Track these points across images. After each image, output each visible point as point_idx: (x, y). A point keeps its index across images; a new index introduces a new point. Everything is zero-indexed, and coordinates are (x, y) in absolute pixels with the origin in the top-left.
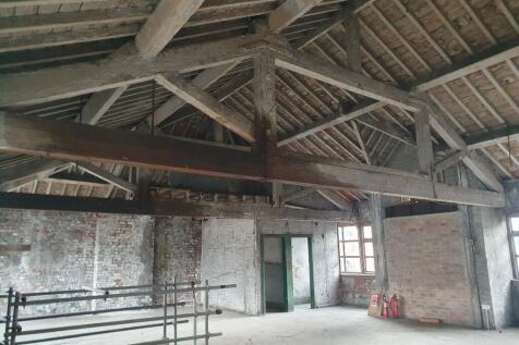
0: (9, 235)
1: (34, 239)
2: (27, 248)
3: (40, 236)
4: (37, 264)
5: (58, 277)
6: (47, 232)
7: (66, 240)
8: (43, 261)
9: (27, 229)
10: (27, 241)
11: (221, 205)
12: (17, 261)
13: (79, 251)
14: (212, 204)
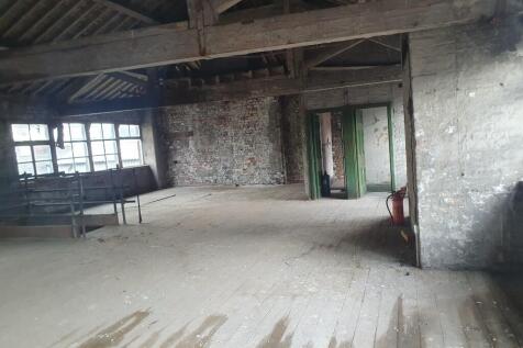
0: (179, 125)
1: (194, 127)
2: (191, 134)
3: (197, 125)
4: (200, 146)
5: (214, 156)
6: (201, 121)
7: (215, 126)
8: (202, 143)
9: (189, 120)
10: (190, 129)
11: (223, 87)
12: (187, 144)
13: (226, 134)
14: (214, 88)
